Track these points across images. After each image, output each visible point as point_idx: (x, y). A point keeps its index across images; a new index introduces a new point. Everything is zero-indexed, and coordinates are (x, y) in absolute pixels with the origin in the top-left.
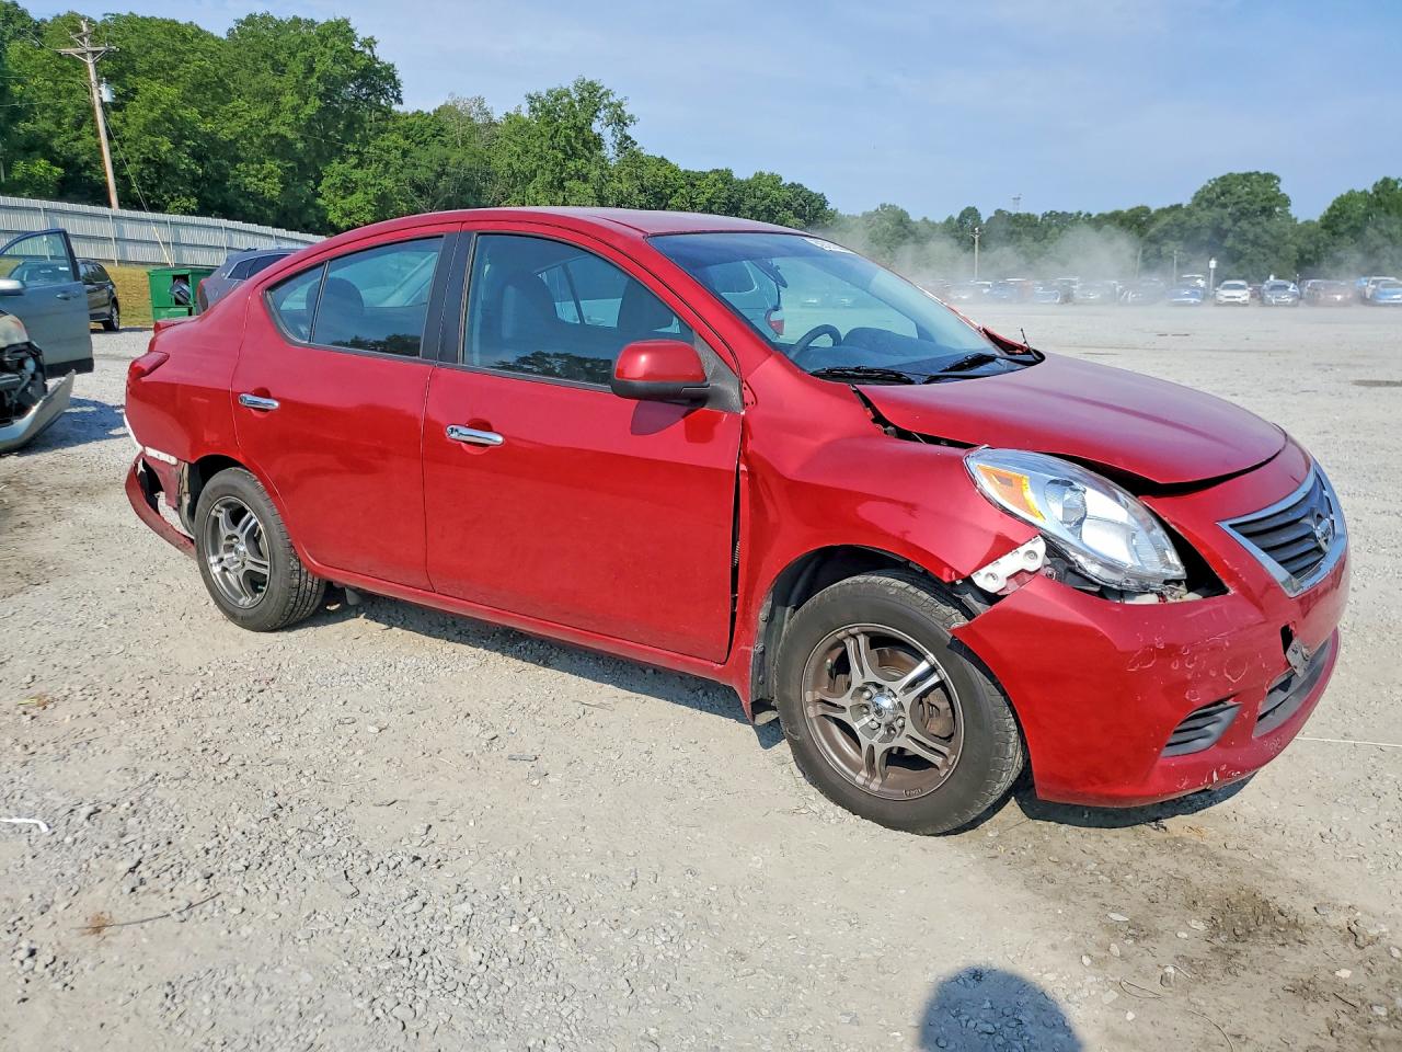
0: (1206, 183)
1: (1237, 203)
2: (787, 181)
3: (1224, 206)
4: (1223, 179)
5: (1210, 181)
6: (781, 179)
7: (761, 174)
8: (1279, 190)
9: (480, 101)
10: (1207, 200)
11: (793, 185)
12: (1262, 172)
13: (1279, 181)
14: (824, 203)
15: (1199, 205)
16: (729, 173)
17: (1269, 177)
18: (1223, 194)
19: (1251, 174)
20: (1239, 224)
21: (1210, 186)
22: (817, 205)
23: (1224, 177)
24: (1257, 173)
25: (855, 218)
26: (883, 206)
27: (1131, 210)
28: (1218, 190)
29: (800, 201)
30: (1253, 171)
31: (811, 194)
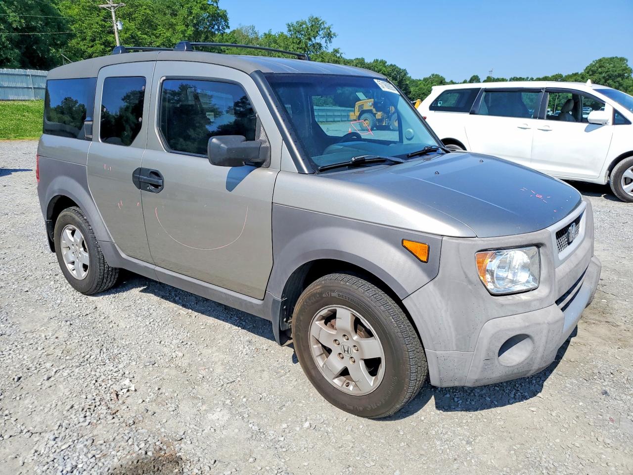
0: (592, 62)
1: (607, 72)
2: (388, 63)
3: (601, 73)
4: (600, 60)
5: (593, 62)
6: (386, 62)
7: (377, 60)
8: (627, 65)
9: (253, 28)
10: (592, 71)
11: (391, 65)
12: (619, 57)
13: (627, 61)
14: (406, 74)
15: (588, 73)
16: (363, 59)
17: (622, 60)
18: (600, 67)
19: (613, 58)
20: (608, 82)
21: (594, 64)
22: (402, 74)
23: (600, 59)
24: (616, 57)
25: (420, 80)
26: (433, 75)
27: (553, 76)
28: (597, 65)
29: (395, 72)
30: (614, 56)
31: (400, 69)
